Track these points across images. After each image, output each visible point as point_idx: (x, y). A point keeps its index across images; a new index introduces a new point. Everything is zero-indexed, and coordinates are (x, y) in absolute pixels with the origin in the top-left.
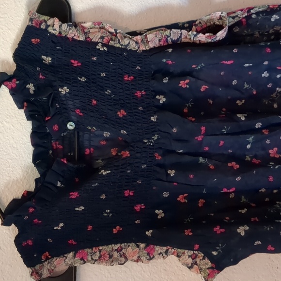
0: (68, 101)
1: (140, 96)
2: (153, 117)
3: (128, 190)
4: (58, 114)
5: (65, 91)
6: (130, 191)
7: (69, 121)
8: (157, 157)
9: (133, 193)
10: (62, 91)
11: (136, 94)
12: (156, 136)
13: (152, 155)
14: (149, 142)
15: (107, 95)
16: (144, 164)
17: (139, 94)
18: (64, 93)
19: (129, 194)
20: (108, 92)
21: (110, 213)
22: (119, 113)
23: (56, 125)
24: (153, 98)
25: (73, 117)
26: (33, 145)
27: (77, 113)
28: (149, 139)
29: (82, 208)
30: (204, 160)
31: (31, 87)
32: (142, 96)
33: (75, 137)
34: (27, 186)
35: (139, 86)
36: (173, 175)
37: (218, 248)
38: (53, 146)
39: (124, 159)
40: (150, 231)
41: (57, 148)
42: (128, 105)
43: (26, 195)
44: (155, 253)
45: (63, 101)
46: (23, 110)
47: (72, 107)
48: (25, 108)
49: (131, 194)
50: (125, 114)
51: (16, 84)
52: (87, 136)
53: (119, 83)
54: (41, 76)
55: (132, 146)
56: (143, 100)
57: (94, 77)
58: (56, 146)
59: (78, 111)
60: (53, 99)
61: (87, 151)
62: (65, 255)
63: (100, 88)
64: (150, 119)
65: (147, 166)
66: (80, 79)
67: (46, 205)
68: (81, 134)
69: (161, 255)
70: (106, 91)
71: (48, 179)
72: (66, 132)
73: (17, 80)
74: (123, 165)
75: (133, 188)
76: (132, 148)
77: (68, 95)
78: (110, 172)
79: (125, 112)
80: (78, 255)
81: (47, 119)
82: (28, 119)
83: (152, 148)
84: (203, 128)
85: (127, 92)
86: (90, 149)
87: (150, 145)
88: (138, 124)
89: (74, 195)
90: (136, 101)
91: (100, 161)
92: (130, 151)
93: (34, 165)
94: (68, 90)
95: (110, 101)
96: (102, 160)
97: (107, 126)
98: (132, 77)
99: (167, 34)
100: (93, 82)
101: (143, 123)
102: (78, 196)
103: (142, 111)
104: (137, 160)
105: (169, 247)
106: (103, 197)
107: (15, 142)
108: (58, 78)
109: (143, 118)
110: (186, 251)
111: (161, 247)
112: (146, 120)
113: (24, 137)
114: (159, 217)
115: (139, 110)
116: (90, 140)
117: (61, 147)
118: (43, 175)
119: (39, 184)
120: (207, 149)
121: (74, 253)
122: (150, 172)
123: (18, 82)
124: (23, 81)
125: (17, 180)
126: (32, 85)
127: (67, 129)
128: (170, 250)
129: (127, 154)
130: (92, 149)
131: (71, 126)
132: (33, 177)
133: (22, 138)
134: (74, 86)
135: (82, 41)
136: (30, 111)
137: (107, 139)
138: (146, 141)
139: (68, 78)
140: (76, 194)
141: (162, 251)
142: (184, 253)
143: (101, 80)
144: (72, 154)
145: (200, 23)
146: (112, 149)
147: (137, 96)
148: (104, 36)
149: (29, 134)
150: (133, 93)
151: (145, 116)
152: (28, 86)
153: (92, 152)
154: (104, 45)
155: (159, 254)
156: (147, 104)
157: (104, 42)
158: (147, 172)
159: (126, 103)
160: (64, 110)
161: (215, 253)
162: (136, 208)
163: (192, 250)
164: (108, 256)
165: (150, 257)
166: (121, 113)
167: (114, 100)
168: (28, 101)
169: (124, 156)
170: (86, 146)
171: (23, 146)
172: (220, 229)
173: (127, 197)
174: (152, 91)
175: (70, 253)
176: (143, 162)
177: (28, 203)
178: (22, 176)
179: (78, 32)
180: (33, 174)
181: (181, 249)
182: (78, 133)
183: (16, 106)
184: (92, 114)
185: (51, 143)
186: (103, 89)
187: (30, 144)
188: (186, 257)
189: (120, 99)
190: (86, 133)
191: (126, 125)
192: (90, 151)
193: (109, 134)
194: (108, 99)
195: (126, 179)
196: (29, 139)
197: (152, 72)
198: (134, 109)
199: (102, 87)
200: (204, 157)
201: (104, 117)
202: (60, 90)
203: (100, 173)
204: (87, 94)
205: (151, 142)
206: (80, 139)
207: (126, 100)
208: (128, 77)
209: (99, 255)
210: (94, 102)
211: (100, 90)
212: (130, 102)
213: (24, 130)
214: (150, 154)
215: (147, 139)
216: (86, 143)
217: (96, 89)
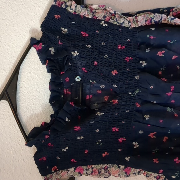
0: (77, 61)
1: (129, 60)
2: (137, 76)
3: (115, 127)
4: (70, 70)
5: (76, 54)
6: (116, 128)
7: (77, 76)
8: (137, 105)
9: (118, 129)
10: (73, 54)
11: (126, 59)
12: (138, 90)
13: (134, 104)
14: (132, 94)
15: (105, 58)
16: (127, 110)
17: (128, 59)
18: (75, 55)
19: (116, 130)
20: (106, 57)
21: (101, 142)
22: (112, 72)
23: (68, 78)
24: (138, 63)
25: (80, 73)
26: (51, 90)
28: (132, 92)
29: (82, 137)
30: (171, 110)
31: (52, 50)
32: (130, 60)
33: (80, 86)
34: (45, 119)
35: (128, 53)
36: (148, 119)
37: (176, 173)
38: (64, 92)
39: (114, 105)
40: (128, 157)
41: (67, 94)
42: (120, 67)
43: (43, 125)
44: (131, 173)
45: (74, 61)
46: (45, 65)
48: (47, 64)
49: (117, 130)
50: (117, 73)
51: (42, 47)
52: (88, 86)
53: (114, 50)
54: (59, 43)
55: (120, 97)
56: (130, 63)
57: (97, 45)
58: (67, 92)
59: (84, 69)
61: (88, 97)
62: (68, 169)
63: (101, 53)
64: (134, 78)
65: (130, 111)
66: (87, 46)
67: (57, 134)
68: (84, 84)
69: (135, 174)
70: (105, 56)
72: (74, 83)
73: (43, 44)
74: (113, 109)
75: (119, 126)
76: (120, 98)
77: (78, 57)
78: (103, 114)
79: (117, 71)
80: (77, 169)
81: (62, 73)
82: (48, 72)
83: (134, 98)
84: (173, 87)
85: (120, 57)
86: (90, 96)
87: (133, 96)
88: (125, 81)
89: (78, 128)
91: (96, 105)
92: (119, 100)
93: (50, 105)
94: (78, 54)
95: (107, 63)
96: (98, 104)
97: (103, 81)
98: (124, 47)
99: (152, 17)
100: (96, 49)
101: (130, 81)
102: (80, 129)
103: (129, 71)
104: (123, 107)
105: (141, 170)
106: (97, 131)
107: (38, 88)
108: (72, 44)
109: (129, 77)
110: (153, 173)
111: (135, 169)
112: (131, 78)
113: (44, 84)
114: (135, 147)
115: (127, 71)
116: (90, 89)
117: (69, 93)
118: (56, 112)
119: (53, 119)
120: (173, 101)
121: (74, 169)
122: (132, 115)
123: (43, 46)
124: (47, 45)
125: (38, 114)
126: (53, 48)
127: (75, 81)
128: (141, 171)
129: (116, 101)
130: (91, 96)
131: (78, 79)
132: (49, 113)
133: (43, 85)
134: (82, 51)
135: (90, 18)
136: (50, 66)
137: (102, 89)
138: (130, 93)
139: (79, 45)
140: (79, 128)
141: (136, 172)
142: (151, 175)
143: (102, 48)
144: (77, 99)
145: (176, 10)
146: (105, 97)
147: (126, 60)
148: (106, 15)
149: (48, 83)
150: (123, 58)
152: (50, 49)
153: (91, 98)
154: (105, 22)
155: (134, 174)
156: (133, 67)
157: (105, 20)
158: (129, 115)
159: (119, 65)
160: (74, 68)
161: (173, 177)
162: (119, 140)
163: (157, 173)
164: (98, 172)
165: (127, 175)
166: (115, 72)
167: (110, 62)
169: (114, 103)
170: (87, 93)
171: (44, 90)
172: (179, 160)
173: (114, 132)
174: (137, 57)
175: (71, 168)
176: (127, 108)
177: (45, 132)
178: (41, 112)
179: (88, 12)
180: (49, 110)
181: (149, 172)
182: (82, 84)
183: (40, 62)
184: (93, 72)
185: (63, 90)
186: (103, 54)
187: (49, 89)
188: (152, 178)
189: (114, 62)
190: (87, 84)
191: (117, 81)
192: (90, 97)
193: (104, 86)
194: (106, 62)
195: (114, 119)
196: (48, 86)
197: (139, 44)
198: (124, 70)
199: (102, 52)
200: (171, 107)
201: (102, 74)
202: (72, 53)
203: (96, 114)
204: (91, 57)
205: (134, 94)
206: (84, 88)
207: (118, 63)
208: (121, 46)
209: (91, 171)
210: (96, 63)
211: (101, 54)
212: (121, 64)
213: (45, 79)
214: (132, 103)
215: (131, 92)
216: (88, 91)
217: (98, 54)
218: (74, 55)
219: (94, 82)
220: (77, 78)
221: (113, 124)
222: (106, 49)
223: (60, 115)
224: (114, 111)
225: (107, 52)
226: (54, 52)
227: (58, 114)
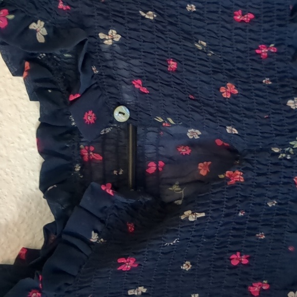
0: (118, 61)
1: (266, 54)
2: (293, 99)
3: (238, 253)
4: (96, 88)
6: (241, 255)
7: (119, 104)
9: (247, 258)
10: (105, 39)
11: (257, 51)
13: (289, 180)
15: (199, 50)
17: (264, 51)
18: (109, 42)
20: (201, 45)
22: (222, 90)
23: (90, 112)
26: (41, 152)
27: (137, 86)
28: (282, 146)
29: (142, 290)
31: (40, 29)
32: (270, 55)
33: (128, 137)
34: (27, 238)
35: (265, 34)
38: (83, 156)
39: (232, 187)
41: (91, 160)
42: (242, 74)
43: (24, 257)
45: (106, 60)
46: (21, 79)
47: (126, 73)
48: (25, 74)
49: (245, 261)
50: (236, 91)
51: (8, 20)
52: (152, 136)
53: (223, 27)
54: (61, 5)
55: (247, 161)
56: (270, 63)
57: (173, 12)
58: (89, 155)
59: (138, 84)
60: (86, 56)
61: (152, 168)
63: (186, 36)
64: (285, 105)
65: (279, 204)
66: (143, 14)
67: (67, 284)
68: (140, 131)
71: (71, 226)
72: (110, 127)
73: (10, 13)
74: (229, 199)
75: (248, 249)
77: (117, 48)
78: (203, 215)
79: (236, 88)
81: (72, 98)
82: (32, 98)
83: (289, 164)
86: (157, 163)
87: (285, 158)
88: (261, 114)
89: (128, 264)
90: (258, 66)
91: (176, 188)
93: (42, 195)
94: (118, 38)
95: (205, 63)
96: (181, 185)
97: (197, 116)
98: (251, 16)
100: (171, 23)
101: (273, 113)
102: (136, 266)
103: (269, 86)
104: (258, 191)
106: (186, 267)
107: (5, 146)
108: (98, 9)
109: (270, 101)
112: (277, 106)
113: (23, 136)
115: (265, 85)
117: (99, 157)
118: (62, 218)
119: (53, 237)
122: (283, 215)
123: (11, 17)
124: (22, 15)
125: (7, 226)
126: (43, 23)
127: (113, 121)
129: (238, 176)
130: (161, 163)
131: (121, 115)
132: (41, 219)
133: (19, 138)
134: (131, 29)
136: (36, 81)
137: (192, 144)
138: (276, 150)
139: (120, 12)
140: (132, 262)
143: (187, 20)
144: (120, 173)
146: (201, 164)
147: (260, 54)
149: (34, 130)
150: (251, 49)
151: (276, 98)
152: (33, 26)
153: (160, 169)
156: (279, 72)
158: (278, 214)
159: (238, 69)
162: (252, 289)
166: (228, 90)
168: (32, 59)
169: (232, 182)
170: (149, 156)
171: (22, 153)
173: (235, 267)
174: (289, 46)
176: (270, 194)
177: (28, 281)
178: (17, 217)
180: (40, 212)
182: (135, 129)
183: (7, 69)
184: (167, 90)
185: (79, 149)
186: (191, 37)
187: (36, 150)
189: (225, 60)
192: (157, 167)
193: (199, 133)
194: (201, 59)
195: (234, 229)
196: (34, 140)
197: (291, 7)
198: (255, 82)
199: (188, 33)
201: (191, 97)
202: (101, 36)
203: (183, 217)
204: (158, 48)
205: (288, 153)
206: (139, 142)
207: (237, 62)
208: (243, 15)
210: (173, 65)
211: (185, 39)
212: (244, 67)
213: (24, 121)
214: (285, 177)
215: (279, 146)
216: (150, 150)
217: (177, 37)
218: (106, 42)
219: (168, 121)
220: (120, 113)
221: (232, 244)
222: (199, 24)
223: (72, 225)
224: (234, 206)
225: (202, 30)
226: (44, 36)
227: (65, 224)
